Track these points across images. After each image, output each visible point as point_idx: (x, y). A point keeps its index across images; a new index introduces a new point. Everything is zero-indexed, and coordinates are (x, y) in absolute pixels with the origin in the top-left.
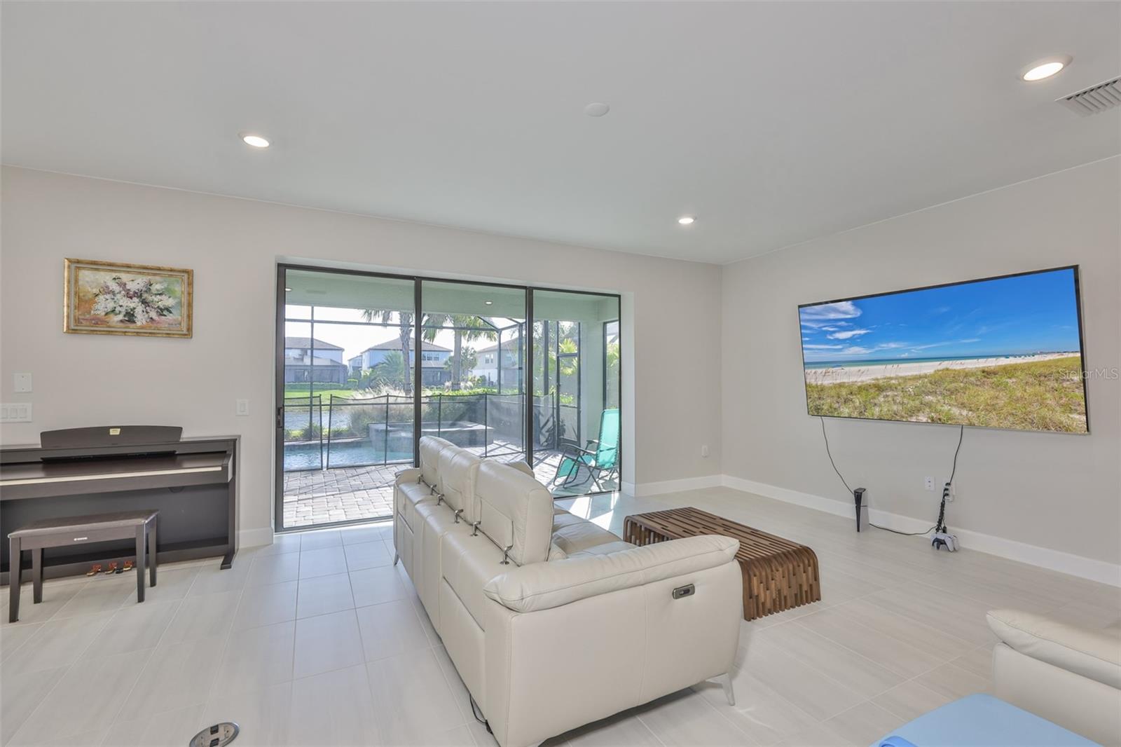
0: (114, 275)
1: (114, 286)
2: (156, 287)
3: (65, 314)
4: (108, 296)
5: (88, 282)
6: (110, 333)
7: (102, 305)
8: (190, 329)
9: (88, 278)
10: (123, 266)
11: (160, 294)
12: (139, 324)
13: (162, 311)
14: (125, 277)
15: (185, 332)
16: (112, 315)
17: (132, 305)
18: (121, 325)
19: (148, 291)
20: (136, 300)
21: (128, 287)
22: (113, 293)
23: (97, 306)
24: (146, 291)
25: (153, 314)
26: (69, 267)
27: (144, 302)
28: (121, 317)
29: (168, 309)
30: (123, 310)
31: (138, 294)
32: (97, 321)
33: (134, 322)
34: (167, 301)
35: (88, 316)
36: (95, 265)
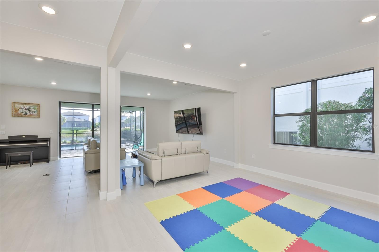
0: (23, 105)
1: (22, 107)
2: (32, 108)
3: (12, 113)
4: (21, 109)
5: (17, 107)
6: (22, 117)
7: (20, 111)
8: (39, 116)
9: (17, 106)
10: (24, 103)
11: (33, 109)
12: (28, 115)
13: (33, 112)
14: (25, 105)
15: (38, 116)
16: (22, 113)
17: (26, 111)
18: (24, 115)
19: (30, 108)
20: (27, 110)
21: (26, 108)
22: (22, 109)
23: (19, 111)
24: (29, 108)
25: (31, 113)
26: (13, 104)
27: (29, 111)
28: (24, 114)
29: (34, 112)
30: (24, 112)
31: (28, 109)
32: (19, 114)
33: (27, 115)
34: (34, 110)
35: (17, 114)
36: (18, 103)
